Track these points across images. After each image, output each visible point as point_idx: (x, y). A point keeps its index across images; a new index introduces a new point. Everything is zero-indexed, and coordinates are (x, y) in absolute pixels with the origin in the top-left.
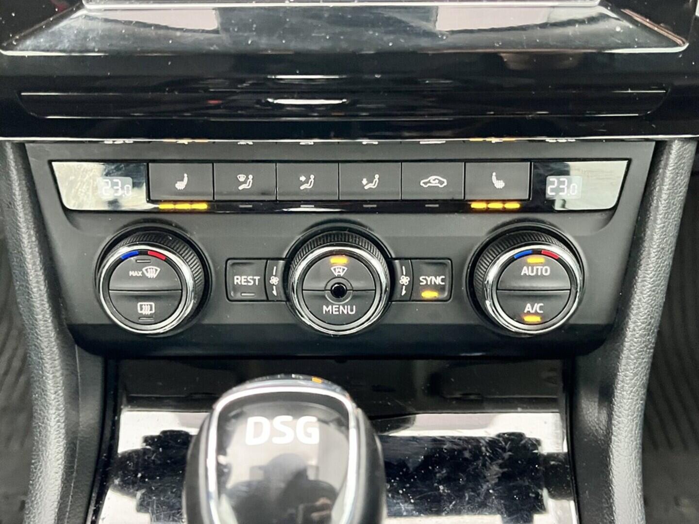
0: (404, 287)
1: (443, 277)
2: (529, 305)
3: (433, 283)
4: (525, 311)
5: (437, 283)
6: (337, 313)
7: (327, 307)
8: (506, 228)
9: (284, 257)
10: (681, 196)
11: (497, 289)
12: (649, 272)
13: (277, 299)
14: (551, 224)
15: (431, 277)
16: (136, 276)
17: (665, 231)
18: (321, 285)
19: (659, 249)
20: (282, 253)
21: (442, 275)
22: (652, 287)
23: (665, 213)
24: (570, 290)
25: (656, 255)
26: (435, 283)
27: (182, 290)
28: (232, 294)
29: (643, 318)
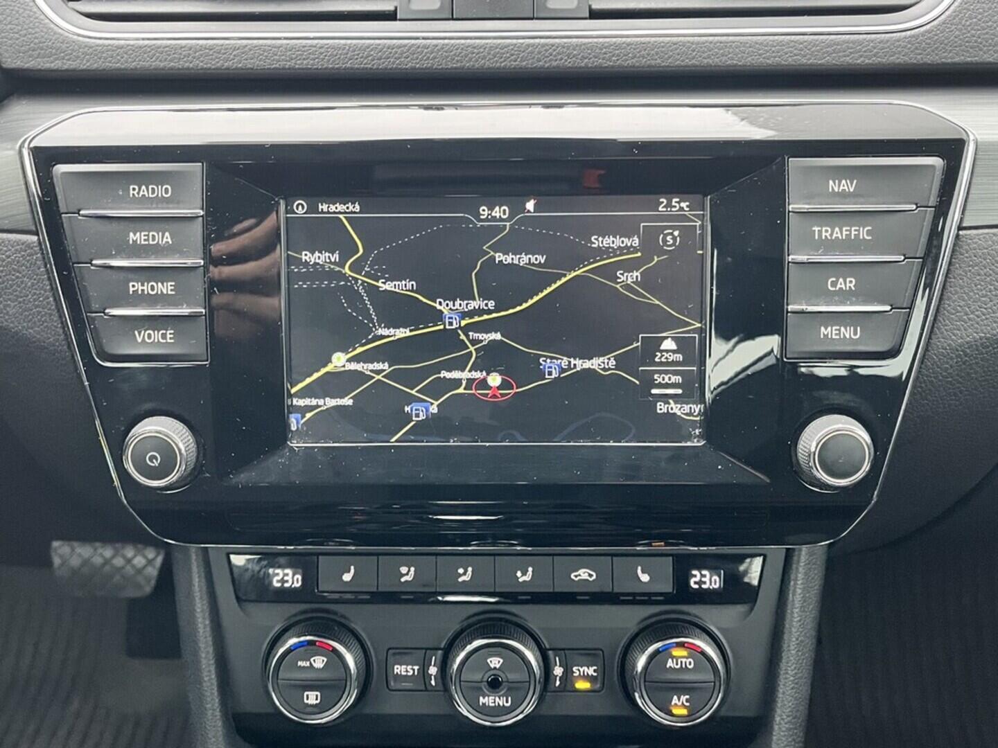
0: (558, 678)
1: (595, 668)
2: (675, 697)
3: (586, 674)
4: (673, 703)
5: (590, 674)
6: (493, 705)
7: (484, 698)
8: (654, 620)
9: (442, 646)
10: (817, 590)
11: (645, 681)
12: (790, 665)
13: (435, 689)
14: (696, 616)
15: (584, 668)
16: (304, 667)
17: (803, 624)
18: (478, 677)
19: (798, 642)
20: (440, 643)
21: (595, 665)
22: (794, 680)
23: (801, 607)
24: (714, 682)
25: (796, 648)
26: (588, 674)
27: (346, 681)
28: (392, 683)
29: (788, 711)
